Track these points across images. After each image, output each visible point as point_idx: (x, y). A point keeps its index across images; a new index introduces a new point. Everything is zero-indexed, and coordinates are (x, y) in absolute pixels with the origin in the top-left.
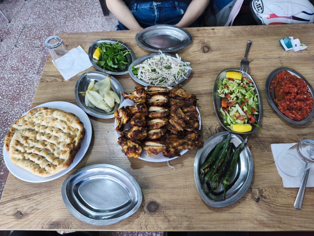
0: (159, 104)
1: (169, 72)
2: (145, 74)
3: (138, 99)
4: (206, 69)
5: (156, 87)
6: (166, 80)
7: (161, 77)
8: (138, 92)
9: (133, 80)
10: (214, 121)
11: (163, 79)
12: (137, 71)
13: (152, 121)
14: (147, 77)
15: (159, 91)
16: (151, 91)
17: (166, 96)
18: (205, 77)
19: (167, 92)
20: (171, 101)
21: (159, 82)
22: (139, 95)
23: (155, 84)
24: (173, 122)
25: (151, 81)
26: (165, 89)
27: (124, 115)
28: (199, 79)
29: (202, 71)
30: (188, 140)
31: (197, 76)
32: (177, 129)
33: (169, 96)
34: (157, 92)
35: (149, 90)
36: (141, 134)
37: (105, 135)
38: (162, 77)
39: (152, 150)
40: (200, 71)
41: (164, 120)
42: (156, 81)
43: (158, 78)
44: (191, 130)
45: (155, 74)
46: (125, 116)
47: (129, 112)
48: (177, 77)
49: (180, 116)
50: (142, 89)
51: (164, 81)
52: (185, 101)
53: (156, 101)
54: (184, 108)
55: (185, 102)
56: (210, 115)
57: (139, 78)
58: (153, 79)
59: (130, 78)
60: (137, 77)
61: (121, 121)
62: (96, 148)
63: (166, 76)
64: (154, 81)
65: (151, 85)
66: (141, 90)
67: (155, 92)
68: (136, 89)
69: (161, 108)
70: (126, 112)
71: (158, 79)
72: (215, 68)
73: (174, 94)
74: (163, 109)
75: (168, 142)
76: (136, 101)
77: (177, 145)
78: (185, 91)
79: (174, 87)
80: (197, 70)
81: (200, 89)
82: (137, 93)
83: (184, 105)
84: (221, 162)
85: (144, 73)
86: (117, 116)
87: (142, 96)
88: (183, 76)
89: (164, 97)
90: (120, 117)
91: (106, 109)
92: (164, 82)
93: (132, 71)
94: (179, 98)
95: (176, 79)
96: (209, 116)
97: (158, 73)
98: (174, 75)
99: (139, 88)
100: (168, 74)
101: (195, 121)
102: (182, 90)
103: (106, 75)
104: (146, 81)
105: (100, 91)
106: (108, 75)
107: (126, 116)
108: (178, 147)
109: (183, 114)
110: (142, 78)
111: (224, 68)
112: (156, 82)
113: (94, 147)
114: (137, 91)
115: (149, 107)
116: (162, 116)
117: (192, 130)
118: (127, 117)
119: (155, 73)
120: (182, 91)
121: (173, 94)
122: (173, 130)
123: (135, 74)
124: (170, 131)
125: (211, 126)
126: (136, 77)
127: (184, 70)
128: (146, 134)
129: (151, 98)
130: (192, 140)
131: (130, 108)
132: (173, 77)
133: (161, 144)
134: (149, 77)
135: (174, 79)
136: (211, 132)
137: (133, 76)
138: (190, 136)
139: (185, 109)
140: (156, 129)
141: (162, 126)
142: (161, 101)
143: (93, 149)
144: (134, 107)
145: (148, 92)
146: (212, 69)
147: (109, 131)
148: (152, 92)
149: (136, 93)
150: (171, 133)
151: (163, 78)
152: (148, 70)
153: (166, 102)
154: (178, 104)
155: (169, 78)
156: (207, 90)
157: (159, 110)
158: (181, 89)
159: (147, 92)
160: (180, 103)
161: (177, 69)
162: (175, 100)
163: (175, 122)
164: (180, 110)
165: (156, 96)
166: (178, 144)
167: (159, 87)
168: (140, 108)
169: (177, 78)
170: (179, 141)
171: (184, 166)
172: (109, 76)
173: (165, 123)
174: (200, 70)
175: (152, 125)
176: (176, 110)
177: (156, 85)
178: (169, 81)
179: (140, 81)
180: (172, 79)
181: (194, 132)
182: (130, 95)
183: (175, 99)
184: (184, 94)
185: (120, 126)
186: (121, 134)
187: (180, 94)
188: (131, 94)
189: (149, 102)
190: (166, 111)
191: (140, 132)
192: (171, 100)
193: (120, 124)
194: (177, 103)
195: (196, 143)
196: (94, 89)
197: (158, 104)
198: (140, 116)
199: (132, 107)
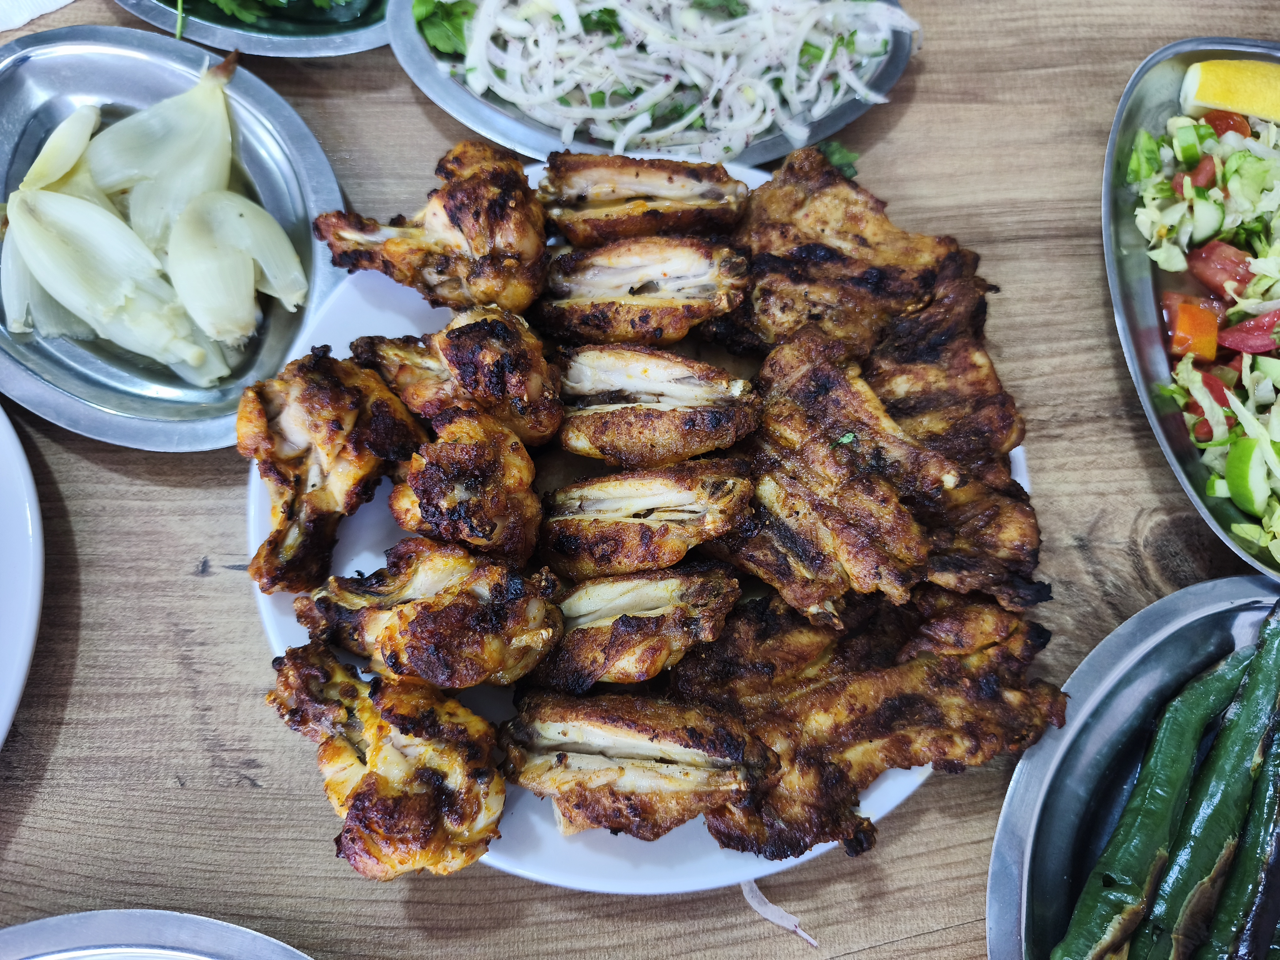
0: (659, 330)
1: (731, 42)
2: (526, 54)
3: (462, 271)
4: (1010, 33)
5: (625, 162)
6: (706, 107)
7: (667, 77)
8: (461, 207)
9: (425, 102)
10: (1117, 474)
11: (684, 99)
12: (458, 31)
13: (594, 491)
14: (547, 74)
15: (651, 205)
16: (580, 202)
17: (725, 251)
18: (1012, 102)
19: (725, 210)
20: (767, 293)
21: (644, 120)
22: (469, 238)
23: (610, 144)
24: (803, 507)
25: (579, 113)
26: (705, 186)
27: (324, 432)
28: (962, 110)
29: (981, 52)
30: (938, 681)
31: (951, 86)
32: (845, 579)
33: (746, 251)
34: (637, 209)
35: (560, 193)
36: (497, 634)
37: (174, 602)
38: (673, 82)
39: (607, 802)
40: (967, 53)
41: (717, 487)
42: (622, 111)
43: (638, 91)
44: (961, 581)
45: (610, 55)
46: (340, 441)
47: (380, 405)
48: (800, 88)
49: (865, 449)
50: (496, 178)
51: (691, 117)
52: (893, 295)
53: (633, 292)
54: (885, 365)
55: (885, 310)
56: (1075, 420)
57: (478, 83)
58: (599, 99)
59: (400, 92)
60: (463, 82)
61: (299, 483)
62: (86, 724)
63: (710, 78)
64: (603, 114)
65: (577, 148)
66: (494, 191)
67: (617, 212)
68: (440, 183)
69: (679, 369)
70: (347, 401)
71: (643, 101)
72: (1082, 32)
73: (783, 228)
74: (707, 378)
75: (756, 700)
76: (444, 292)
77: (837, 726)
78: (880, 205)
79: (779, 174)
80: (945, 45)
81: (982, 198)
82: (455, 221)
83: (881, 335)
84: (1220, 874)
85: (514, 47)
86: (264, 446)
87: (500, 241)
88: (847, 77)
89: (709, 256)
90: (287, 452)
91: (183, 362)
92: (689, 127)
93: (421, 25)
94: (833, 269)
95: (784, 102)
96: (1073, 431)
97: (642, 47)
98: (769, 69)
99: (467, 173)
100: (726, 56)
101: (996, 490)
102: (853, 195)
103: (195, 63)
104: (540, 114)
105: (134, 202)
106: (208, 58)
107: (348, 438)
108: (846, 746)
109: (887, 424)
110: (501, 90)
111: (1145, 32)
112: (625, 121)
113: (71, 713)
114: (451, 195)
115: (569, 357)
116: (697, 447)
117: (972, 581)
118: (359, 448)
119: (615, 46)
120: (856, 209)
121: (774, 236)
122: (806, 583)
123: (440, 54)
124: (775, 592)
125: (1090, 519)
126: (453, 76)
127: (853, 34)
128: (546, 634)
129: (586, 268)
130: (973, 679)
131: (391, 355)
132: (763, 88)
133: (699, 746)
134: (556, 83)
135: (774, 101)
136: (1096, 575)
137: (425, 70)
138: (958, 643)
139: (893, 374)
140: (639, 573)
141: (694, 542)
142: (680, 302)
143: (61, 738)
144: (429, 352)
145: (555, 212)
146: (1061, 41)
147: (215, 563)
148: (590, 213)
149: (443, 217)
150: (781, 610)
151: (681, 87)
152: (557, 17)
153: (724, 304)
154: (828, 325)
155: (732, 88)
156: (1037, 205)
157: (658, 389)
158: (844, 190)
159: (547, 206)
160: (844, 318)
161: (798, 22)
162: (803, 288)
163: (818, 506)
164: (860, 386)
165: (636, 248)
166: (844, 717)
167: (657, 165)
168: (478, 367)
169: (796, 100)
170: (853, 688)
171: (891, 899)
172: (215, 69)
173: (729, 516)
174: (968, 44)
175: (604, 538)
176: (824, 387)
177: (626, 149)
178: (731, 117)
179: (487, 111)
180: (759, 107)
181: (991, 601)
182: (393, 232)
183: (797, 279)
184: (870, 230)
185: (294, 537)
186: (302, 616)
187: (841, 234)
188: (398, 221)
189: (564, 304)
190: (732, 402)
191: (482, 617)
192: (760, 283)
193: (291, 512)
194: (817, 318)
195: (1006, 707)
196: (83, 178)
197: (653, 323)
198: (479, 446)
199: (407, 342)
